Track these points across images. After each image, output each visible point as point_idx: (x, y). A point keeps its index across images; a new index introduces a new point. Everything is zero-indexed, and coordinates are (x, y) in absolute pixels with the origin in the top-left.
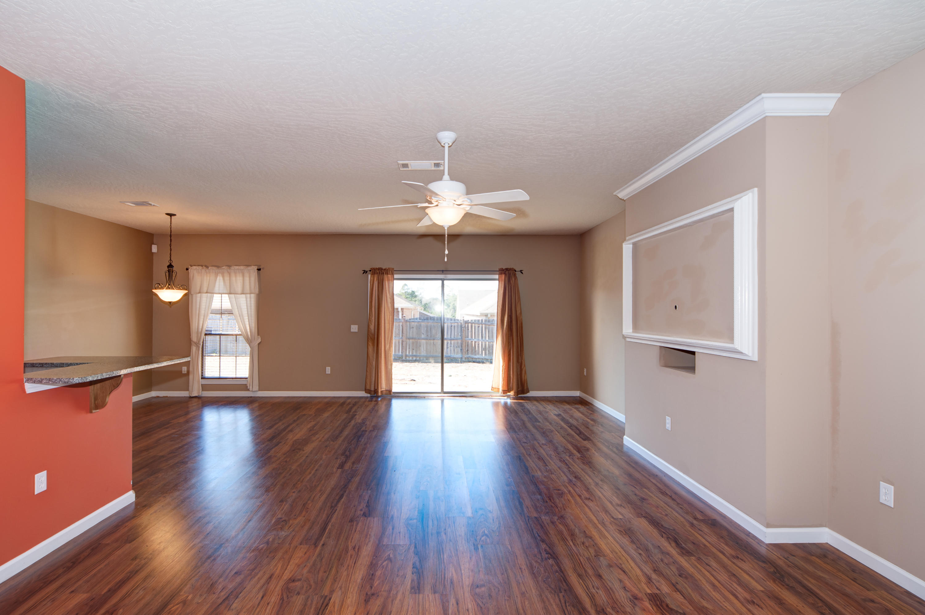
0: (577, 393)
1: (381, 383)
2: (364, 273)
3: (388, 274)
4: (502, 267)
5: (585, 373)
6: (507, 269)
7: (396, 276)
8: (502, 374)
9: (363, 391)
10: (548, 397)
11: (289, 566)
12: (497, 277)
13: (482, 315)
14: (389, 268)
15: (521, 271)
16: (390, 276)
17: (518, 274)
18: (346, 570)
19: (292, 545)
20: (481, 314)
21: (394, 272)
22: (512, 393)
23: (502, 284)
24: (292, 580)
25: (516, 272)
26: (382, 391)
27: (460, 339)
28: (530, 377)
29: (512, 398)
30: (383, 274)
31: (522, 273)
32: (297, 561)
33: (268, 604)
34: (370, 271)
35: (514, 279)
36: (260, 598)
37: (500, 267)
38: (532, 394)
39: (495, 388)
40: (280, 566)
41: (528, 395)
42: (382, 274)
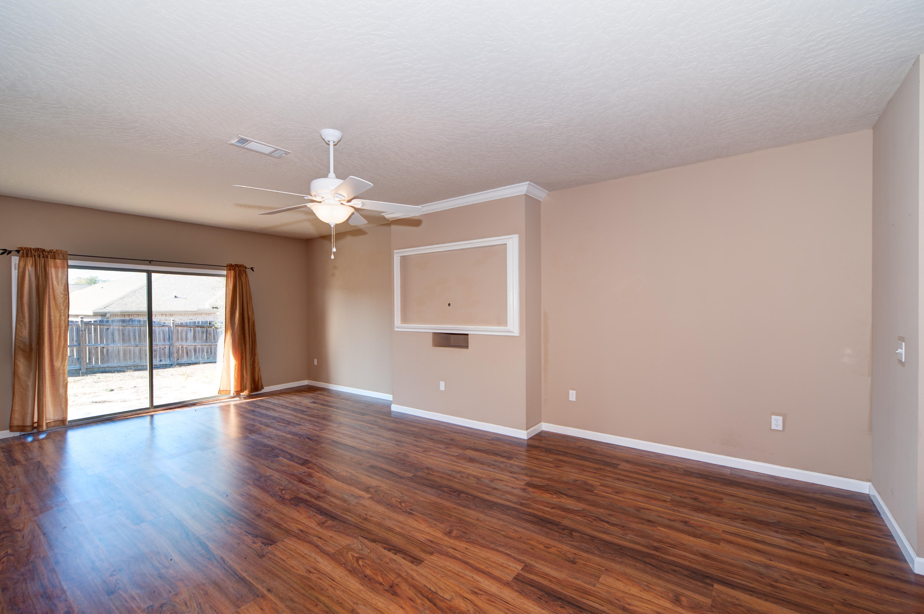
0: (306, 382)
1: (45, 412)
2: (2, 254)
3: (55, 258)
4: (231, 263)
5: (316, 363)
6: (237, 265)
7: (71, 263)
8: (235, 374)
9: (7, 429)
10: (281, 390)
12: (225, 273)
13: (96, 315)
14: (57, 250)
15: (252, 269)
16: (58, 261)
17: (249, 271)
18: (334, 590)
20: (94, 313)
21: (68, 256)
22: (245, 393)
23: (231, 280)
25: (247, 270)
26: (47, 423)
27: (75, 346)
28: (265, 373)
29: (242, 398)
30: (47, 257)
31: (253, 270)
34: (18, 251)
35: (245, 276)
37: (229, 263)
38: (266, 389)
39: (223, 391)
41: (263, 391)
42: (43, 257)
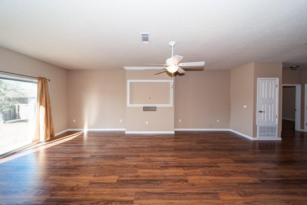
0: (68, 130)
4: (40, 77)
6: (43, 78)
11: (235, 199)
12: (37, 81)
19: (223, 202)
23: (40, 85)
24: (240, 195)
25: (47, 80)
32: (231, 197)
33: (256, 199)
36: (257, 202)
39: (35, 140)
40: (238, 202)
